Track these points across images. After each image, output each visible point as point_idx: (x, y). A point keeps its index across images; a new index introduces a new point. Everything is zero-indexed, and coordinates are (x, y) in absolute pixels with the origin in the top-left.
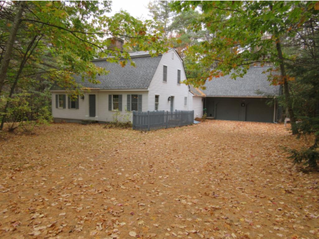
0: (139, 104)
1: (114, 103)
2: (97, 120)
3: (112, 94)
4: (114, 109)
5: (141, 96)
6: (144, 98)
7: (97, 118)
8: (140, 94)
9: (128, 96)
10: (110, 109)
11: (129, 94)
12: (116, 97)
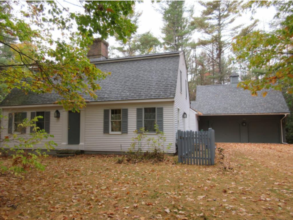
0: (158, 121)
1: (112, 122)
2: (83, 149)
3: (110, 108)
4: (112, 130)
5: (161, 109)
6: (166, 112)
7: (82, 146)
8: (160, 106)
9: (139, 111)
10: (106, 131)
11: (140, 107)
12: (116, 113)
